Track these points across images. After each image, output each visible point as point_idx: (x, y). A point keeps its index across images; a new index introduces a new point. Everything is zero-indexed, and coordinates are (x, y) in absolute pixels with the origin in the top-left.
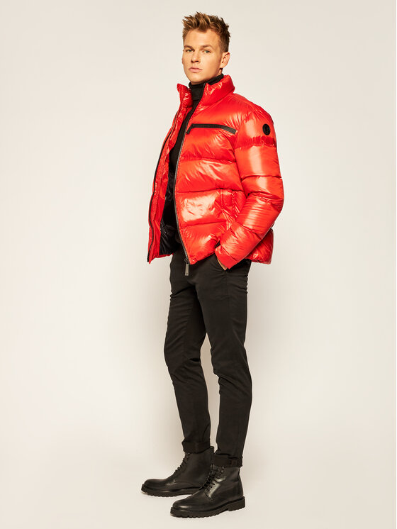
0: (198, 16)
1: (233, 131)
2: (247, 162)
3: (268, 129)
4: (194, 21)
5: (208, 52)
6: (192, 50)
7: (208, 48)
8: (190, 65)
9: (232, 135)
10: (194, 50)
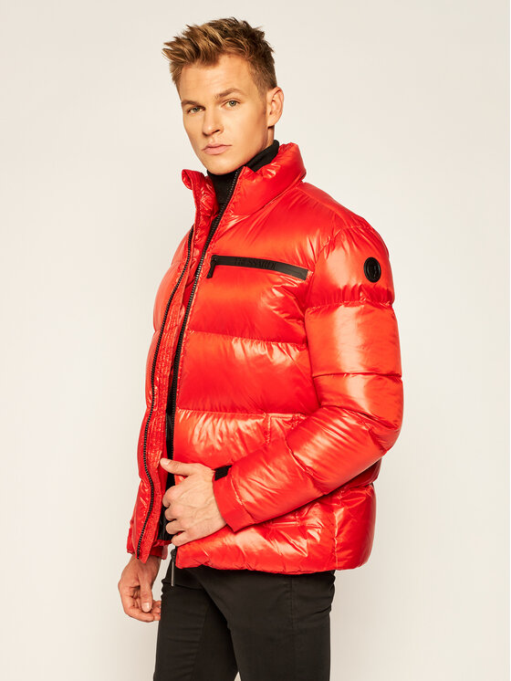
0: (193, 34)
1: (301, 275)
2: (329, 343)
3: (376, 267)
4: (186, 48)
5: (234, 103)
6: (199, 107)
7: (233, 96)
8: (203, 143)
9: (299, 282)
10: (204, 109)
